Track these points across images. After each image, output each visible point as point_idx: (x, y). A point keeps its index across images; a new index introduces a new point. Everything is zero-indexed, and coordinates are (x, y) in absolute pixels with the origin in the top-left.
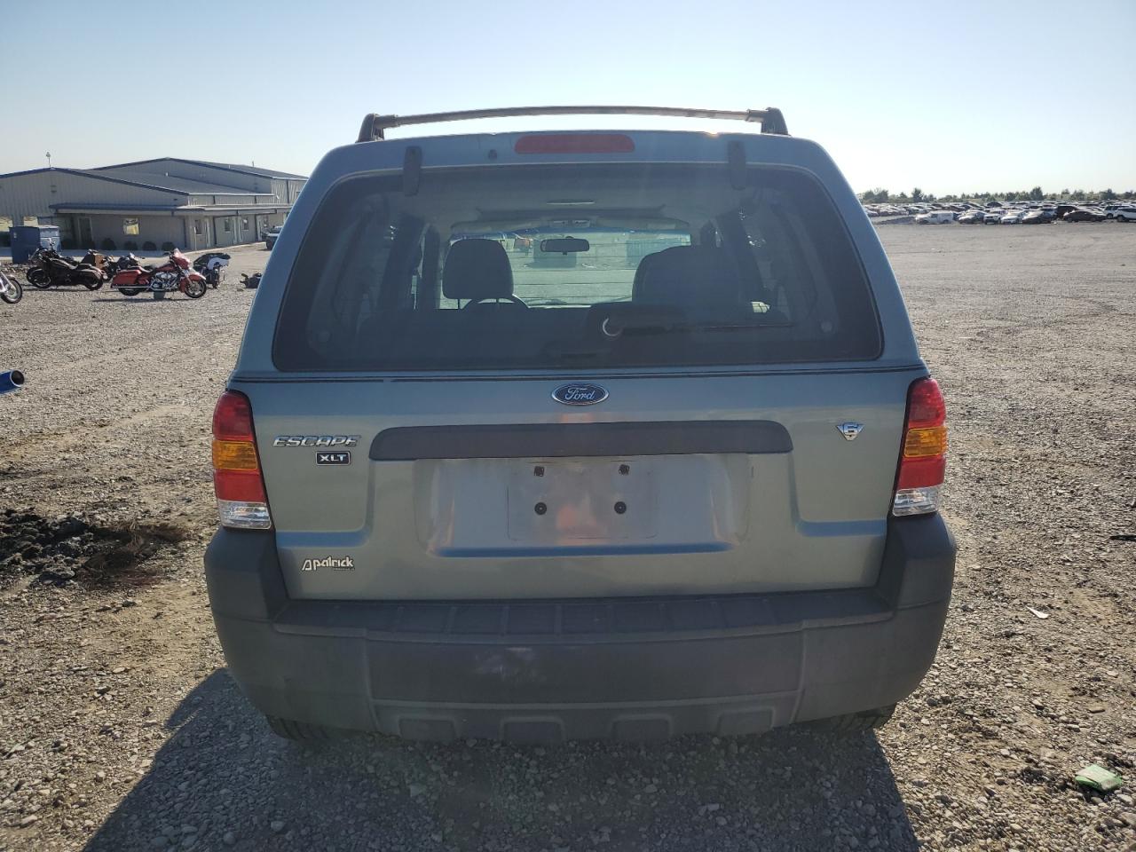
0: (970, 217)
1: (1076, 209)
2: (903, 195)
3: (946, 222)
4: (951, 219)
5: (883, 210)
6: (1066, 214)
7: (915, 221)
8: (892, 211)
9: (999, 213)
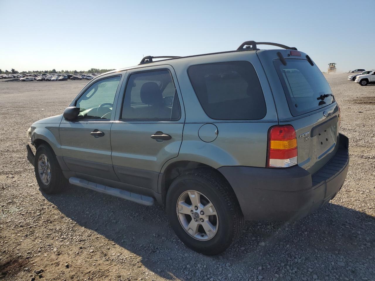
0: (41, 79)
1: (73, 76)
2: (7, 71)
3: (32, 80)
4: (33, 79)
5: (4, 76)
6: (71, 78)
7: (20, 80)
8: (8, 77)
9: (50, 77)
